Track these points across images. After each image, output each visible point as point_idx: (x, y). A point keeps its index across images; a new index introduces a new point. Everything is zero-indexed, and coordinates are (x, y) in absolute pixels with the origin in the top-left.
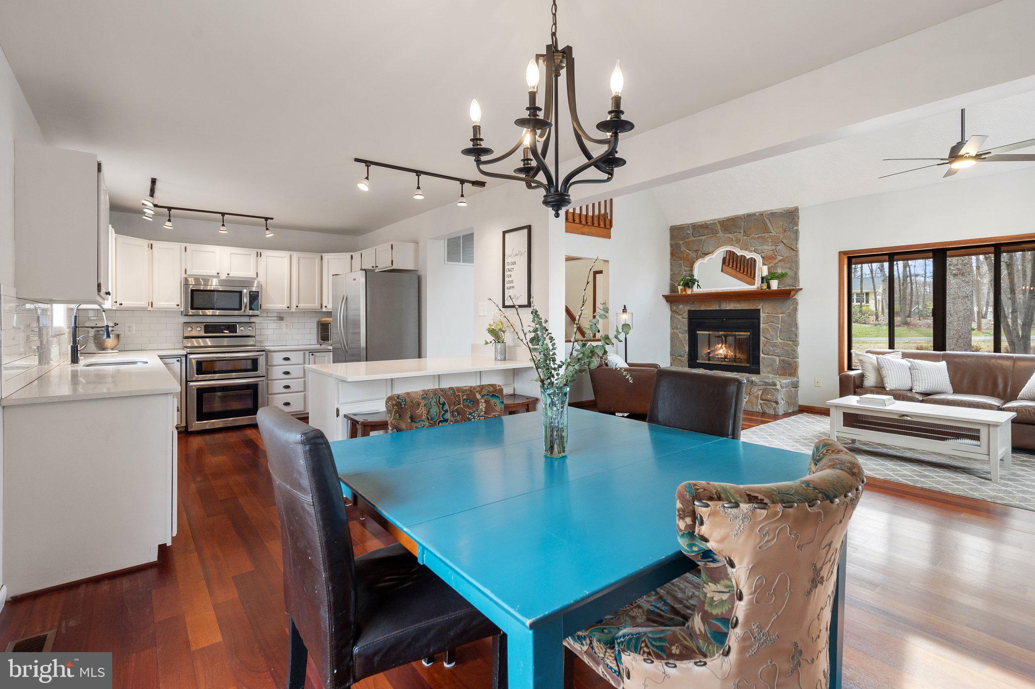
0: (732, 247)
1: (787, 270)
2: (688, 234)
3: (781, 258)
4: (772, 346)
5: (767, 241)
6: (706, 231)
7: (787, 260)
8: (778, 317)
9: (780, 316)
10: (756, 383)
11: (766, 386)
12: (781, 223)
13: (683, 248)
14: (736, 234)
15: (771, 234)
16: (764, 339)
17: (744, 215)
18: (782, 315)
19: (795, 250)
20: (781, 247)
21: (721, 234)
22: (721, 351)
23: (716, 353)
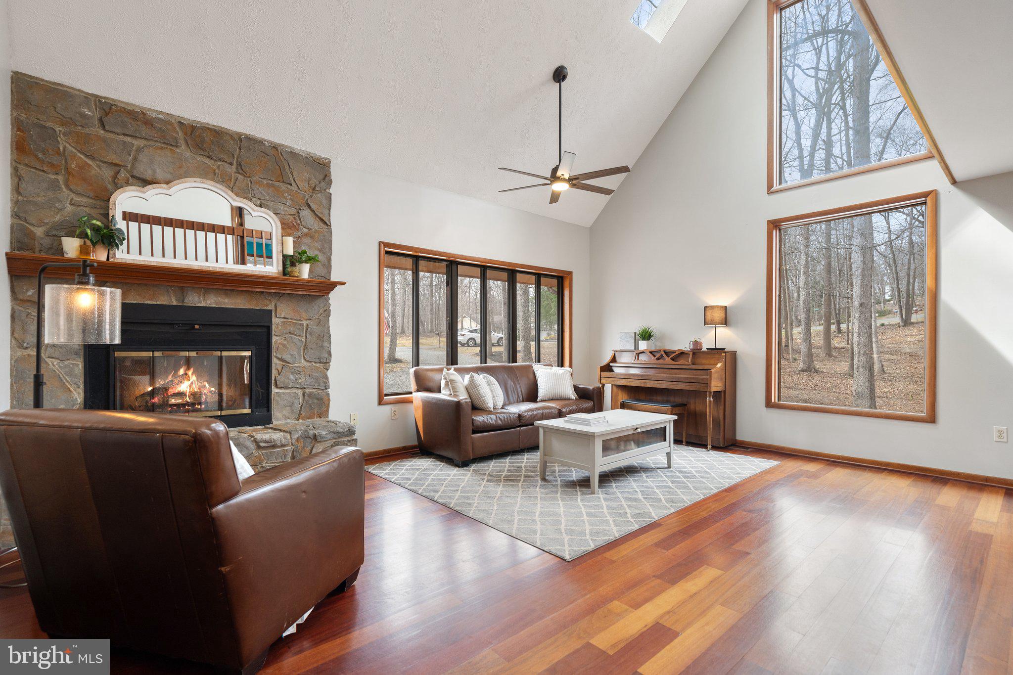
0: (218, 185)
1: (317, 252)
2: (83, 116)
3: (305, 230)
4: (292, 373)
5: (285, 198)
6: (145, 131)
7: (317, 235)
8: (302, 325)
9: (305, 323)
10: (323, 438)
11: (338, 438)
12: (307, 175)
13: (64, 144)
14: (220, 163)
15: (289, 186)
16: (278, 362)
17: (239, 135)
18: (307, 322)
19: (327, 224)
20: (306, 213)
21: (183, 150)
22: (184, 387)
23: (171, 391)
